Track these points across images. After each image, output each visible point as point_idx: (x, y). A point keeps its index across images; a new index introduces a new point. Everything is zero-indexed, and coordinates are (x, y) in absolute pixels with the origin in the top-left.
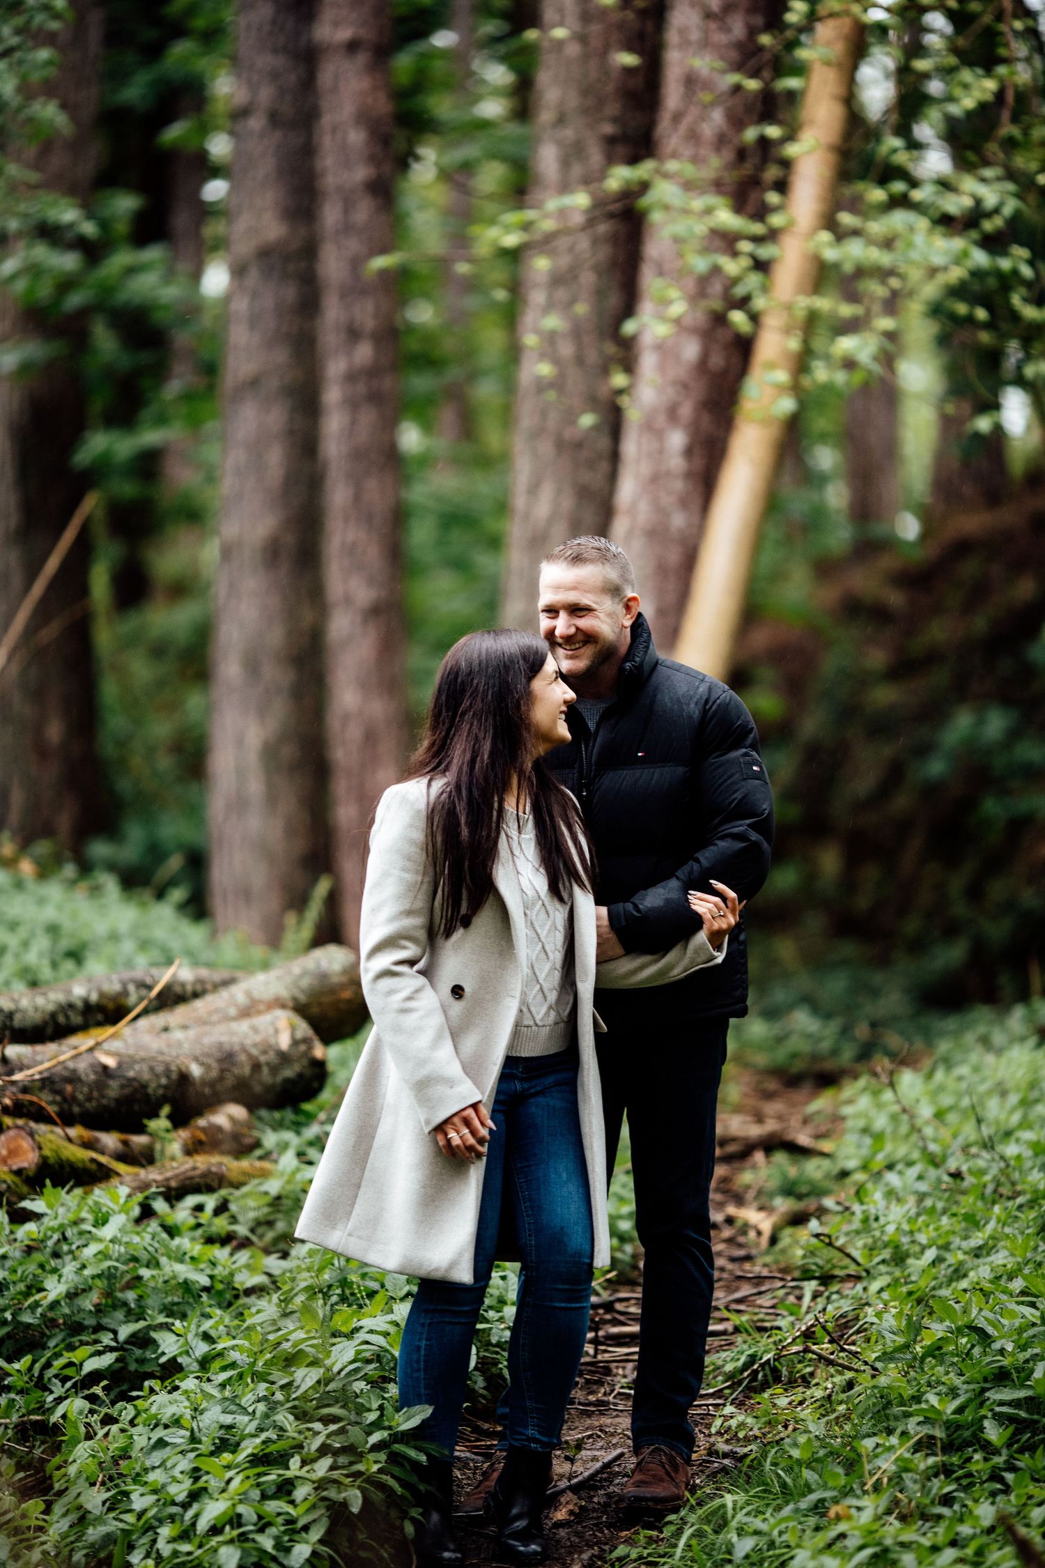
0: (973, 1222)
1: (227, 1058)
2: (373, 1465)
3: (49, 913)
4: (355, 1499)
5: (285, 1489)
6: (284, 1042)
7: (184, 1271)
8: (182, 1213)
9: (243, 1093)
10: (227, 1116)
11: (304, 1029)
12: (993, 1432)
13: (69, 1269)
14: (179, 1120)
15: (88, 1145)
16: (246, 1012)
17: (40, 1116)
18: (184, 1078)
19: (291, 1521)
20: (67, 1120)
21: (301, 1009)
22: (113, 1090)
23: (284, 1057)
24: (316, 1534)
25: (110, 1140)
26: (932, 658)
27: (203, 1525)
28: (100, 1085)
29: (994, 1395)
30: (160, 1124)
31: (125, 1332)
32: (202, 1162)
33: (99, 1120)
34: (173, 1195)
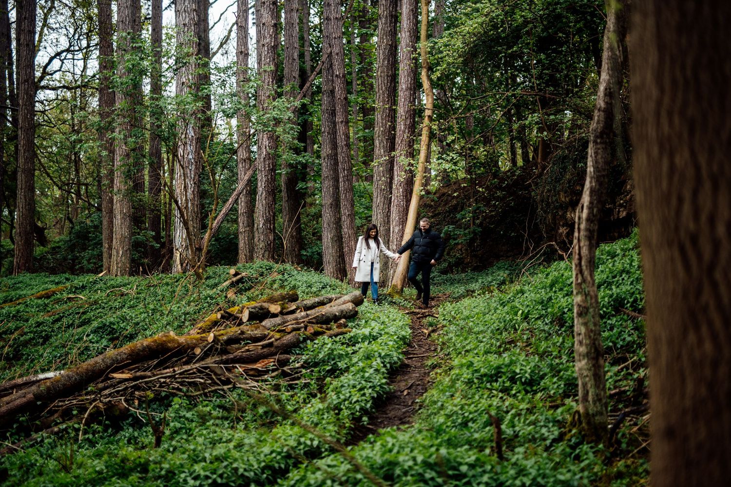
0: (466, 339)
1: (342, 311)
2: (378, 389)
3: (305, 279)
4: (375, 395)
5: (364, 395)
6: (351, 308)
7: (341, 352)
8: (337, 339)
9: (345, 317)
10: (342, 321)
11: (354, 306)
12: (476, 381)
13: (323, 353)
14: (335, 322)
15: (321, 328)
16: (344, 303)
17: (313, 323)
18: (336, 315)
19: (366, 400)
20: (317, 323)
21: (352, 302)
22: (324, 318)
23: (351, 310)
24: (370, 402)
25: (324, 326)
26: (439, 214)
27: (353, 402)
28: (322, 317)
29: (475, 375)
30: (332, 323)
31: (332, 362)
32: (340, 330)
33: (322, 323)
34: (336, 336)
